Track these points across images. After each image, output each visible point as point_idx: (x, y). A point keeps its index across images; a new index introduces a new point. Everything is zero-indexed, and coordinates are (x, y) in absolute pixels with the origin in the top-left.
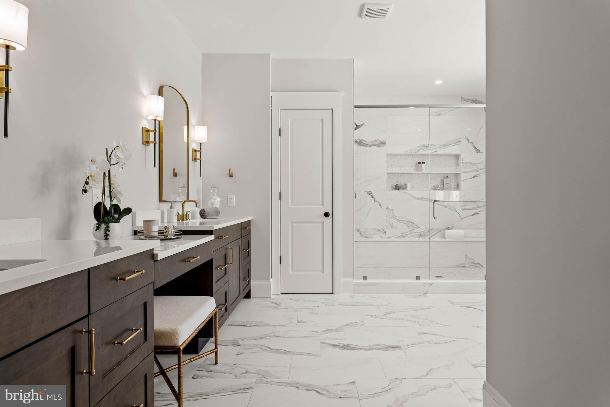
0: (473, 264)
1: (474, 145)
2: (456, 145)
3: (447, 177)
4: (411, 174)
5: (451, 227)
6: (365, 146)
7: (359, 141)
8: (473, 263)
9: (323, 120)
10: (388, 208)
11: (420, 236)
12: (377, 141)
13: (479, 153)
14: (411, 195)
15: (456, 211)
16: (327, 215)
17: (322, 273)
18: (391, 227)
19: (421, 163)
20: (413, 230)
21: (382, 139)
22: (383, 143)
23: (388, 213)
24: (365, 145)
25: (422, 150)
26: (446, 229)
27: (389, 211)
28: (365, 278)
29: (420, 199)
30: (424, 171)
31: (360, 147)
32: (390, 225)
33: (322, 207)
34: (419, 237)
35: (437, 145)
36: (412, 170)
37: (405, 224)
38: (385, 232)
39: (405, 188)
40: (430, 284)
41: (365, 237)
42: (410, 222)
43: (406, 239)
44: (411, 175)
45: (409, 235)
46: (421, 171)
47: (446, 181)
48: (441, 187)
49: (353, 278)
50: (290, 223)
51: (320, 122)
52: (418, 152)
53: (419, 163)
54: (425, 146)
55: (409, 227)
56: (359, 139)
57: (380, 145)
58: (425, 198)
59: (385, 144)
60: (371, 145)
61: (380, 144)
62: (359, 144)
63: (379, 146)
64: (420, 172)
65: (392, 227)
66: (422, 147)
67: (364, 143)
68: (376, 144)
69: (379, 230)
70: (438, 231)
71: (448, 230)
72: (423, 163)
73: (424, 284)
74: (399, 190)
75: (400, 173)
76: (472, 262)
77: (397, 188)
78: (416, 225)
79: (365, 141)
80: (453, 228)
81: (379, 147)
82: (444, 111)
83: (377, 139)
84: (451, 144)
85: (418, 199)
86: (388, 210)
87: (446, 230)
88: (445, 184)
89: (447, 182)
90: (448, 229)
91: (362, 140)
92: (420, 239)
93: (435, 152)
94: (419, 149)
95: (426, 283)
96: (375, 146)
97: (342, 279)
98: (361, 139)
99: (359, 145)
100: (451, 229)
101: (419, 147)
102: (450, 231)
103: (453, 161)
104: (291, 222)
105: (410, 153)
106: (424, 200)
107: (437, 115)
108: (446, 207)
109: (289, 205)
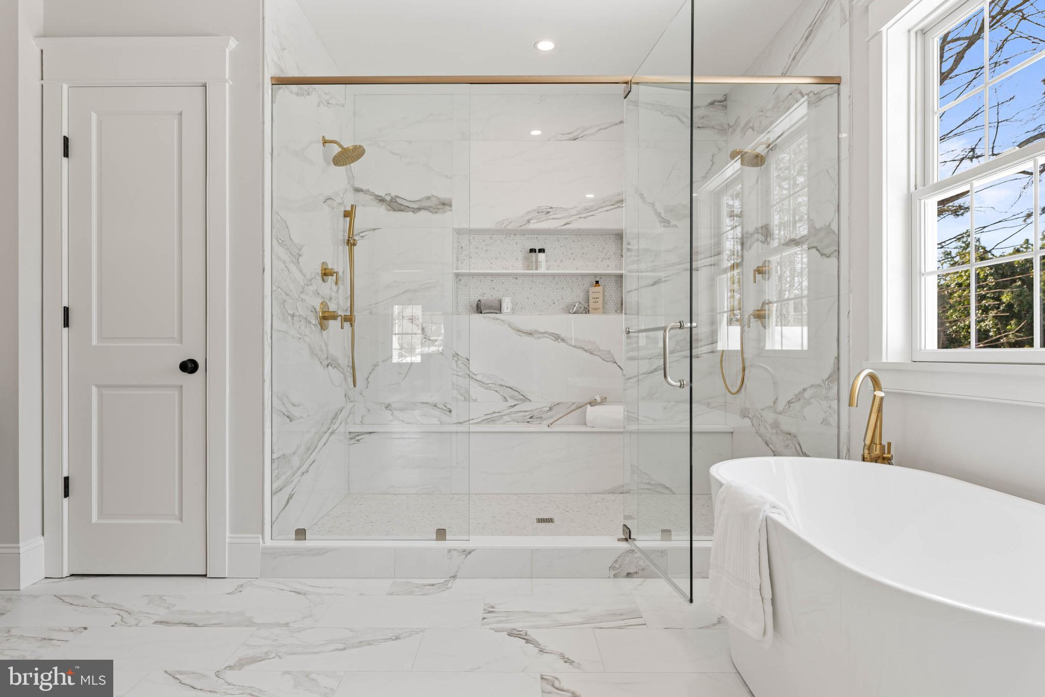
0: (649, 487)
1: (656, 209)
2: (615, 208)
3: (597, 282)
4: (516, 276)
5: (599, 400)
6: (402, 211)
7: (388, 200)
8: (649, 484)
9: (181, 114)
10: (458, 355)
11: (530, 420)
12: (432, 199)
13: (668, 227)
14: (509, 324)
15: (615, 362)
16: (189, 367)
17: (179, 522)
18: (463, 399)
19: (537, 251)
20: (514, 406)
21: (443, 195)
22: (445, 204)
23: (457, 366)
24: (403, 208)
25: (536, 221)
26: (590, 403)
27: (459, 362)
28: (301, 534)
29: (531, 334)
30: (542, 270)
31: (391, 212)
32: (461, 395)
33: (179, 345)
34: (528, 422)
35: (571, 208)
36: (518, 267)
37: (496, 391)
38: (450, 411)
39: (498, 308)
40: (465, 551)
41: (403, 421)
42: (507, 387)
43: (498, 427)
44: (516, 279)
45: (506, 418)
46: (537, 269)
47: (593, 293)
48: (581, 307)
49: (260, 536)
50: (94, 390)
51: (176, 122)
52: (527, 225)
53: (532, 251)
54: (543, 212)
55: (506, 400)
56: (390, 194)
57: (439, 209)
58: (543, 331)
59: (451, 205)
60: (418, 208)
61: (439, 207)
62: (389, 205)
63: (436, 210)
64: (534, 271)
65: (465, 398)
66: (537, 214)
67: (402, 205)
68: (430, 207)
69: (436, 406)
70: (574, 407)
71: (594, 406)
72: (542, 251)
73: (449, 551)
74: (481, 313)
75: (492, 275)
76: (647, 481)
77: (479, 309)
78: (522, 395)
79: (404, 199)
80: (604, 401)
81: (436, 212)
82: (587, 129)
83: (430, 195)
84: (602, 207)
85: (525, 333)
86: (456, 359)
87: (589, 406)
88: (591, 301)
89: (596, 295)
90: (593, 403)
91: (397, 197)
92: (531, 428)
93: (565, 224)
94: (529, 217)
95: (455, 550)
96: (427, 210)
97: (229, 537)
98: (393, 194)
99: (388, 207)
100: (600, 404)
101: (528, 213)
102: (597, 408)
103: (611, 247)
104: (98, 386)
105: (508, 227)
106: (538, 335)
107: (571, 139)
108: (591, 353)
109: (91, 340)
